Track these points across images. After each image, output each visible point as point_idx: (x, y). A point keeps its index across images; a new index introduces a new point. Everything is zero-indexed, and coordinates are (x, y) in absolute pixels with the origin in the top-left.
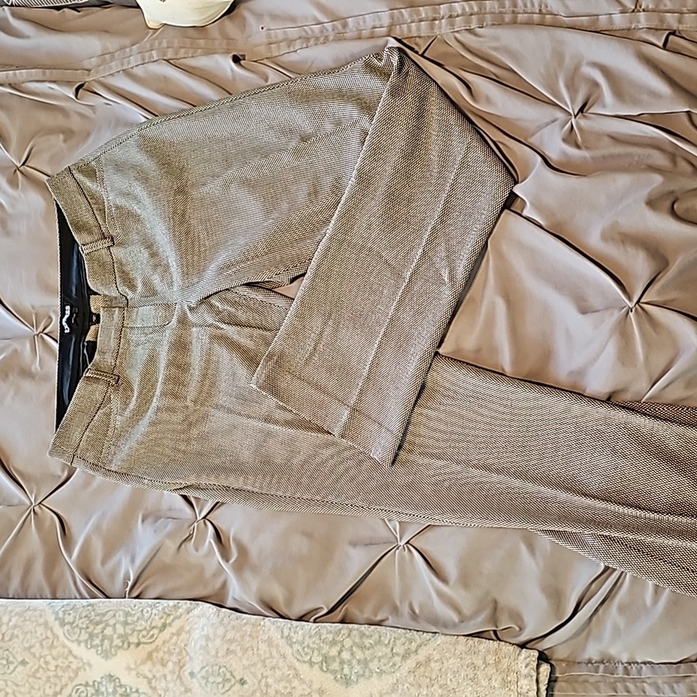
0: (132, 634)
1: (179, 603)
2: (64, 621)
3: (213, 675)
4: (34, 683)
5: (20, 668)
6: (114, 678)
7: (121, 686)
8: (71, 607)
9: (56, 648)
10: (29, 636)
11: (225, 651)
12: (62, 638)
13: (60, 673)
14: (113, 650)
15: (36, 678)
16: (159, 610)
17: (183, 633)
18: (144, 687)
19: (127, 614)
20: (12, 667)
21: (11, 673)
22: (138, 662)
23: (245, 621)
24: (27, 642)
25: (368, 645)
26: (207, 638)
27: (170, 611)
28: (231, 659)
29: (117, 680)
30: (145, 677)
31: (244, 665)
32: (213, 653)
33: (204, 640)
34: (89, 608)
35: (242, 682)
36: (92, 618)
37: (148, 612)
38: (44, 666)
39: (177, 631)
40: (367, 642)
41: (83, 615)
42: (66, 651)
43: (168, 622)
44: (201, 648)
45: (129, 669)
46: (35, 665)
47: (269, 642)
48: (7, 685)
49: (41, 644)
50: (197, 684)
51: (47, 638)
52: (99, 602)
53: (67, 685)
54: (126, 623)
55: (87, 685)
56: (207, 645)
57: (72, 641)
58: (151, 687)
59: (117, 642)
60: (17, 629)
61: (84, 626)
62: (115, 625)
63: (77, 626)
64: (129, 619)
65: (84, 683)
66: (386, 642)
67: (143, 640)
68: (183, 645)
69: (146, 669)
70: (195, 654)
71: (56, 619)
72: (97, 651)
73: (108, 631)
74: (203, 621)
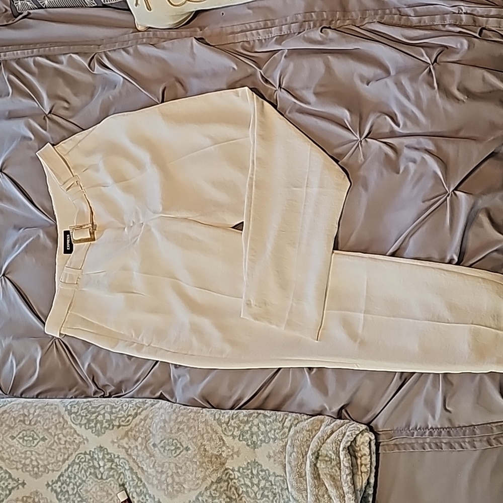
0: (115, 420)
1: (146, 400)
2: (71, 411)
3: (168, 445)
4: (50, 453)
5: (41, 443)
6: (103, 449)
7: (108, 454)
8: (76, 403)
9: (66, 429)
10: (47, 421)
11: (176, 429)
12: (70, 423)
13: (68, 446)
14: (103, 430)
15: (52, 449)
16: (133, 405)
17: (148, 419)
18: (123, 454)
19: (112, 407)
20: (36, 442)
21: (35, 446)
22: (119, 438)
23: (190, 410)
24: (46, 425)
25: (268, 422)
26: (165, 421)
27: (141, 405)
28: (181, 434)
29: (105, 450)
30: (124, 447)
31: (189, 438)
32: (169, 431)
33: (162, 423)
34: (88, 403)
35: (187, 449)
36: (90, 409)
37: (126, 406)
38: (57, 441)
39: (144, 418)
40: (268, 420)
41: (84, 407)
42: (72, 431)
43: (138, 412)
44: (161, 428)
45: (113, 442)
46: (51, 441)
47: (206, 422)
48: (32, 455)
49: (56, 427)
50: (158, 451)
51: (60, 422)
52: (94, 400)
53: (72, 454)
54: (111, 413)
55: (85, 453)
56: (165, 426)
57: (76, 425)
58: (128, 454)
59: (106, 425)
60: (39, 418)
61: (84, 415)
62: (104, 414)
63: (80, 414)
64: (114, 410)
65: (83, 452)
66: (280, 420)
67: (123, 424)
68: (148, 426)
69: (124, 442)
70: (157, 431)
71: (66, 410)
72: (92, 431)
73: (100, 418)
74: (162, 411)
